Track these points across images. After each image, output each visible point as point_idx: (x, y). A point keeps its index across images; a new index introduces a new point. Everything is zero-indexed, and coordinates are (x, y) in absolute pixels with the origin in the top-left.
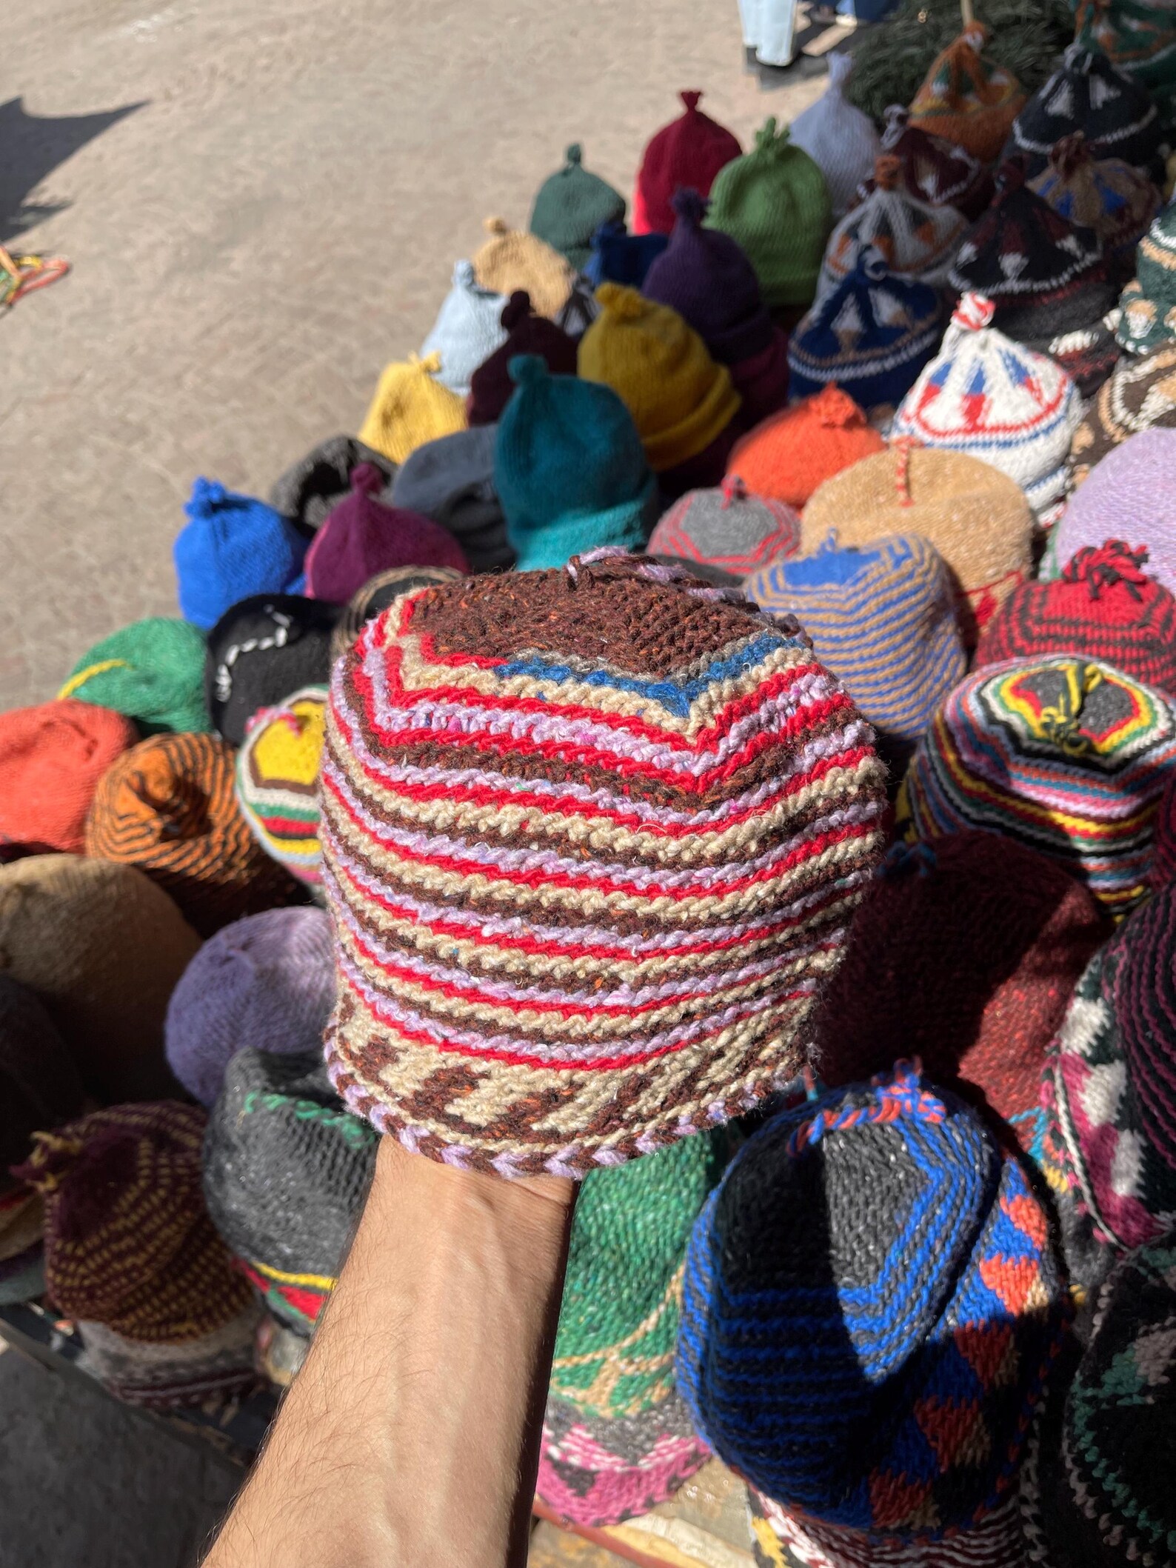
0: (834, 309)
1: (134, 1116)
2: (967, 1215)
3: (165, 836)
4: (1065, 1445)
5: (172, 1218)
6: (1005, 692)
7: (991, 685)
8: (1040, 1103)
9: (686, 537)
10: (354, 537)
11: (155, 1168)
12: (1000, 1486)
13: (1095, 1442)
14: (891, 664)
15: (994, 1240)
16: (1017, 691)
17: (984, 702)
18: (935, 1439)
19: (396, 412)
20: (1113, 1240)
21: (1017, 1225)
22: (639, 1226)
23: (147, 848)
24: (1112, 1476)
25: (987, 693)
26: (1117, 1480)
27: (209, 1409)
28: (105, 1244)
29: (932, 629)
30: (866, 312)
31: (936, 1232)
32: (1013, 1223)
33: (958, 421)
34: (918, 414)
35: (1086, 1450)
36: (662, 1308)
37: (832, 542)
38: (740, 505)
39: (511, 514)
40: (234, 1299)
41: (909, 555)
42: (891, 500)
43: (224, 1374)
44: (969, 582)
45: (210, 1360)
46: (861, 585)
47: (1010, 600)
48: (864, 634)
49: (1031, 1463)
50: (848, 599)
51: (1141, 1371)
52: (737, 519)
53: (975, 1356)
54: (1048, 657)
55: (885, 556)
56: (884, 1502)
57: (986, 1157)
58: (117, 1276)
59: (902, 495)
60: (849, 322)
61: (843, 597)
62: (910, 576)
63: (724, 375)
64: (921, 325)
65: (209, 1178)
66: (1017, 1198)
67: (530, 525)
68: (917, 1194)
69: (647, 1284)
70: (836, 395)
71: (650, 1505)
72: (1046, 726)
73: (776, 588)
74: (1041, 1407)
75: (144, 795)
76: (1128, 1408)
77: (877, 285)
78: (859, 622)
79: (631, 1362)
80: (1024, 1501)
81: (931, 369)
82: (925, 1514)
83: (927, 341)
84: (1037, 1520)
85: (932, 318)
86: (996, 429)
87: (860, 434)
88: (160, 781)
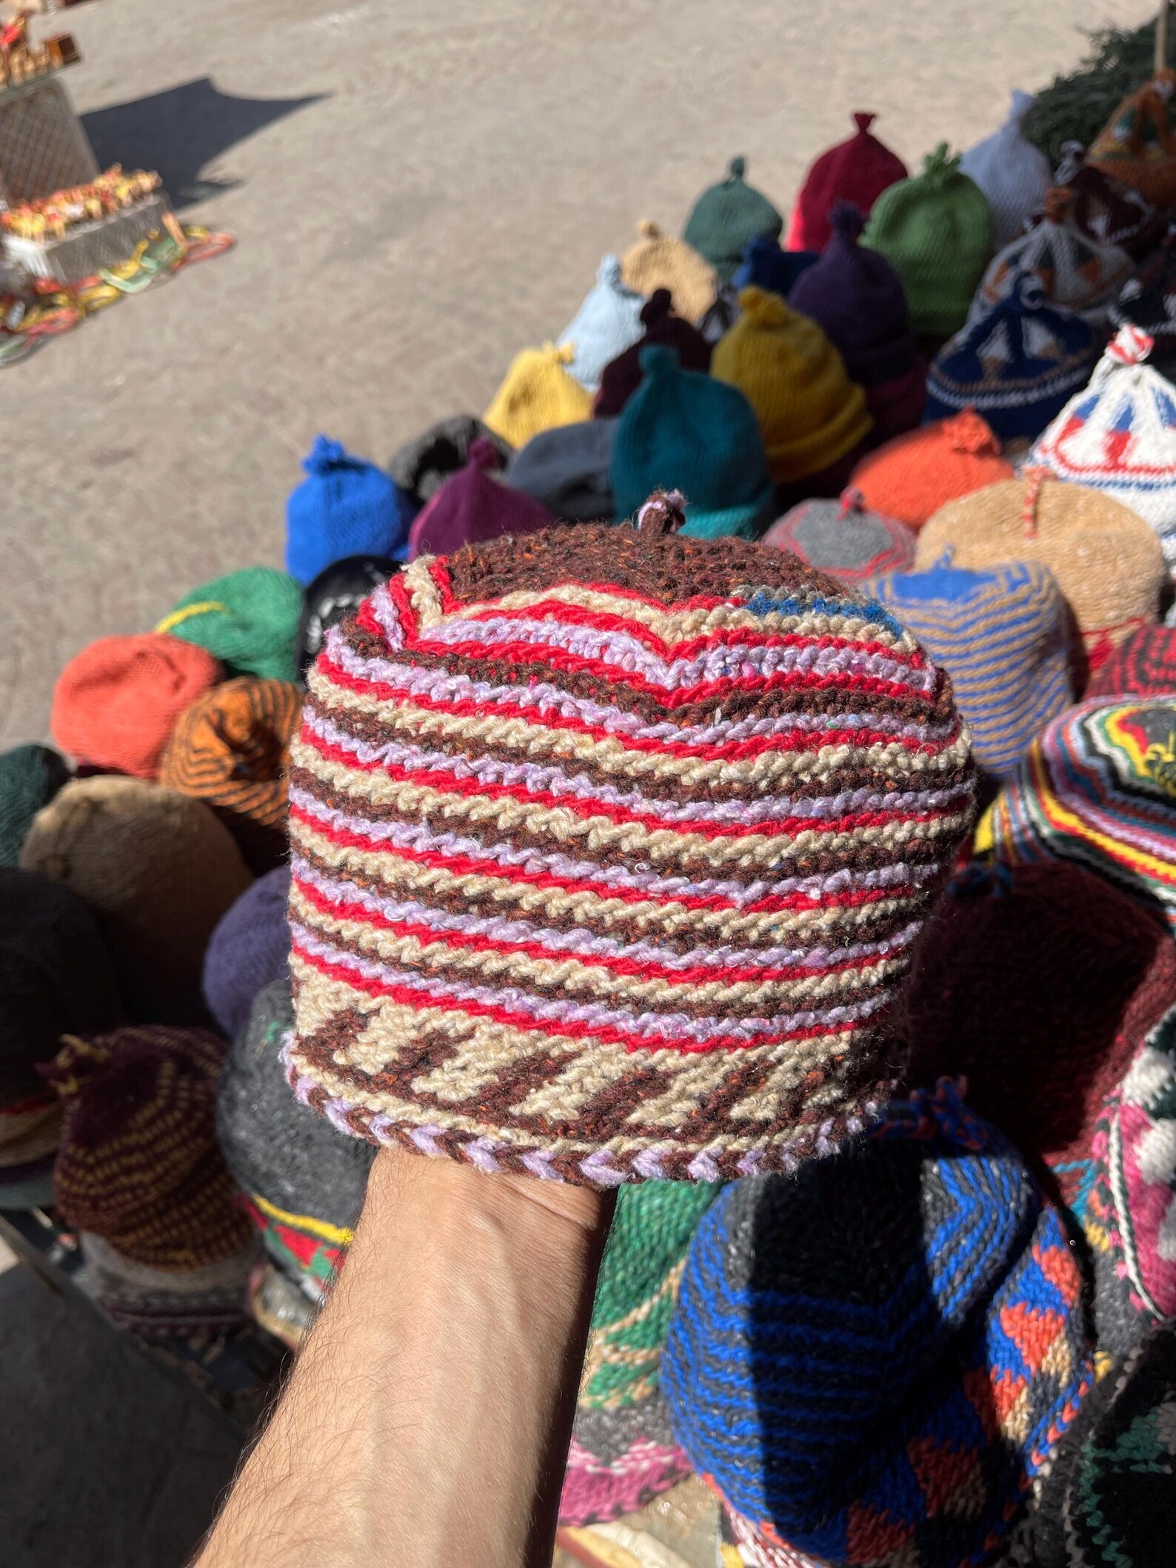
0: (982, 334)
1: (163, 1038)
2: (995, 1252)
3: (236, 775)
4: (1066, 1506)
5: (184, 1143)
6: (1111, 725)
7: (1097, 717)
8: (1092, 1155)
9: (797, 542)
10: (463, 509)
11: (174, 1089)
12: (989, 1544)
13: (1100, 1506)
14: (993, 690)
15: (1020, 1288)
16: (1124, 725)
17: (1086, 733)
18: (927, 1480)
19: (523, 398)
20: (1150, 1307)
21: (1048, 1276)
22: (644, 1209)
23: (217, 784)
24: (1115, 1545)
25: (1092, 724)
26: (1119, 1550)
27: (195, 1344)
28: (117, 1155)
29: (1041, 661)
30: (1016, 341)
31: (958, 1263)
32: (1043, 1274)
33: (1099, 457)
34: (1056, 448)
36: (656, 1299)
37: (947, 559)
38: (857, 519)
40: (234, 1236)
41: (1026, 580)
42: (1015, 531)
43: (215, 1312)
44: (1087, 622)
45: (203, 1295)
46: (972, 604)
47: (1129, 642)
48: (967, 655)
49: (1027, 1526)
50: (956, 616)
51: (1162, 1438)
52: (851, 532)
53: (982, 1403)
54: (1162, 697)
55: (1002, 580)
56: (861, 1538)
57: (1023, 1198)
58: (123, 1190)
59: (1028, 526)
60: (997, 350)
61: (951, 614)
62: (1025, 601)
63: (859, 394)
64: (1072, 360)
65: (222, 1103)
66: (1052, 1249)
68: (943, 1219)
69: (644, 1271)
70: (971, 419)
71: (618, 1513)
72: (1150, 764)
74: (1046, 1470)
75: (221, 732)
76: (1141, 1476)
77: (1030, 314)
78: (964, 641)
79: (616, 1350)
80: (1013, 1563)
81: (1077, 401)
82: (904, 1558)
83: (1077, 377)
85: (1085, 354)
86: (1138, 469)
87: (992, 465)
88: (239, 722)
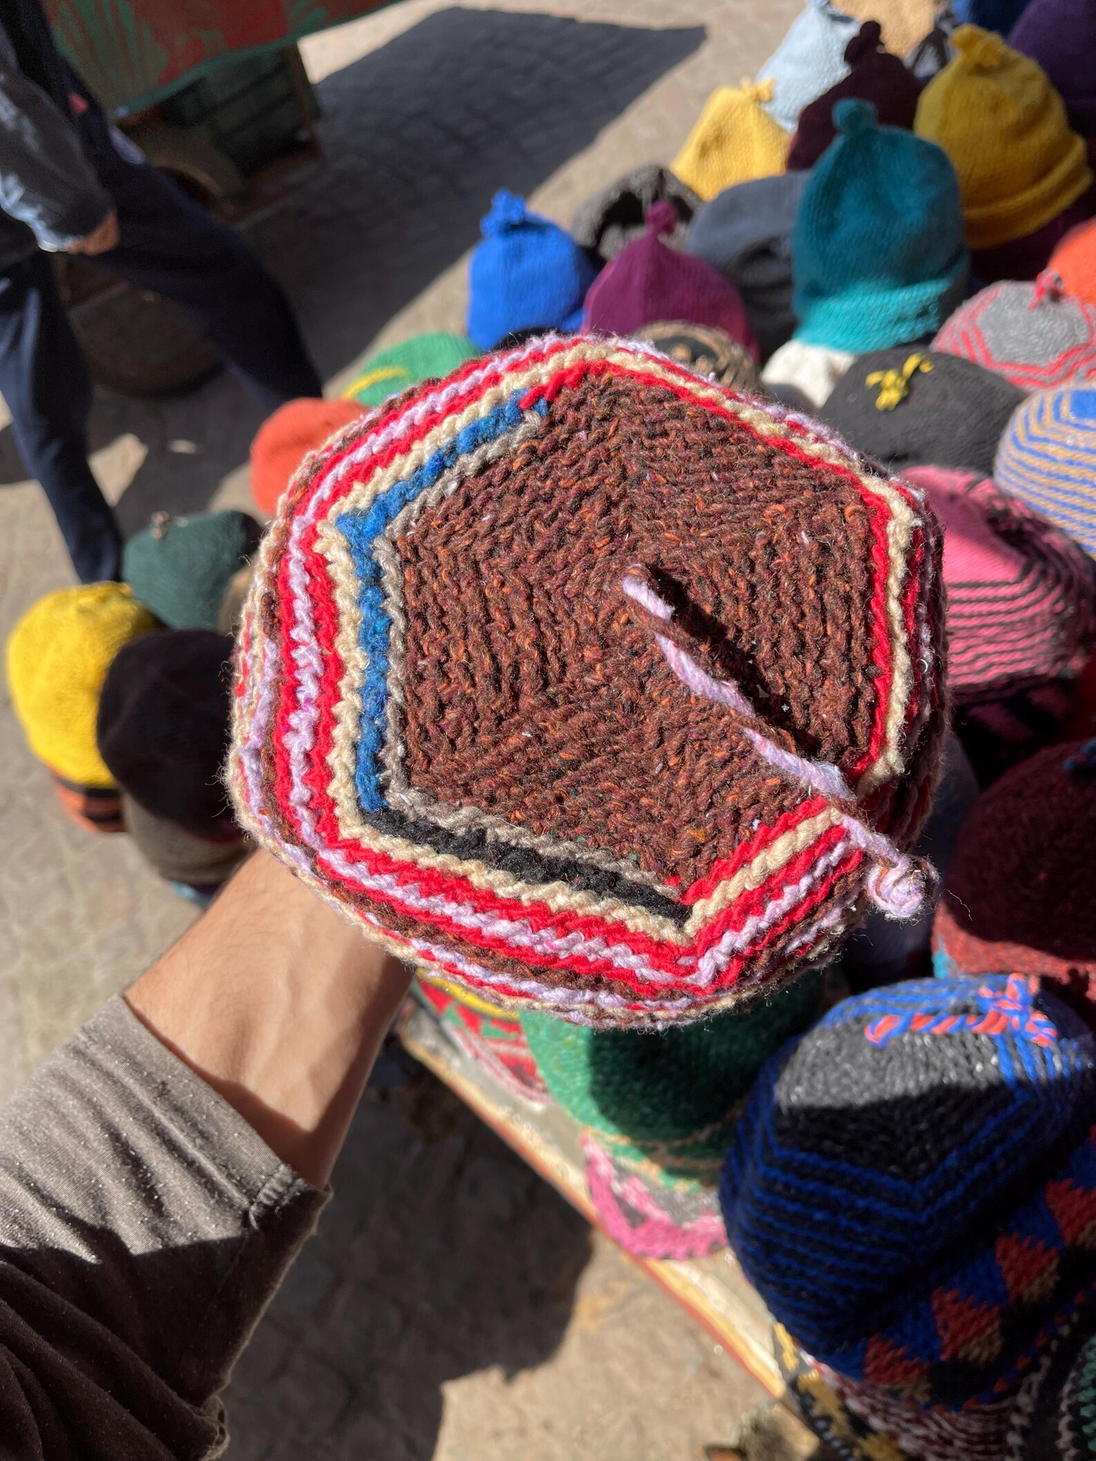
4: (1067, 1388)
9: (979, 334)
10: (638, 280)
12: (999, 1387)
18: (946, 1327)
19: (717, 141)
35: (1084, 1404)
36: (719, 1125)
38: (1051, 308)
39: (801, 280)
49: (1037, 1378)
52: (1042, 322)
53: (1011, 1268)
56: (877, 1366)
63: (1079, 146)
67: (817, 292)
71: (690, 1256)
73: (1057, 416)
74: (1065, 1330)
79: (678, 1159)
80: (1018, 1410)
82: (916, 1388)
84: (1024, 1432)
